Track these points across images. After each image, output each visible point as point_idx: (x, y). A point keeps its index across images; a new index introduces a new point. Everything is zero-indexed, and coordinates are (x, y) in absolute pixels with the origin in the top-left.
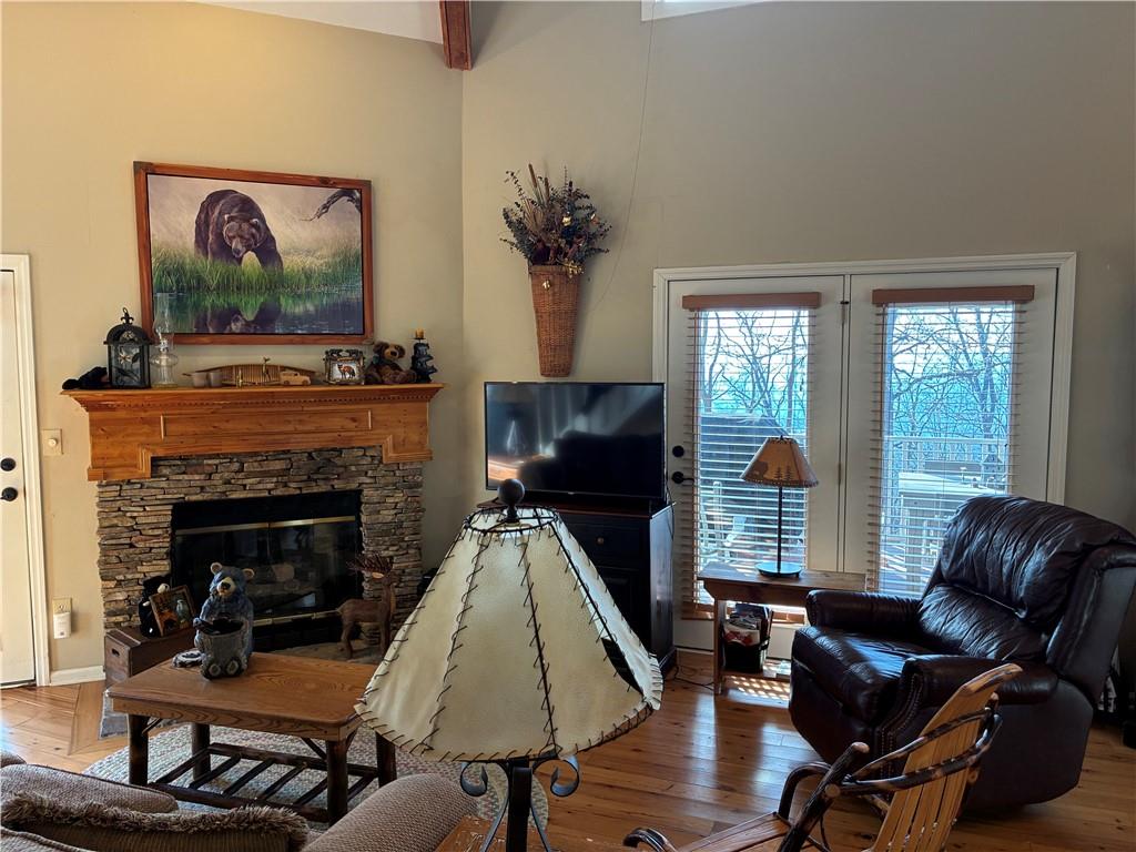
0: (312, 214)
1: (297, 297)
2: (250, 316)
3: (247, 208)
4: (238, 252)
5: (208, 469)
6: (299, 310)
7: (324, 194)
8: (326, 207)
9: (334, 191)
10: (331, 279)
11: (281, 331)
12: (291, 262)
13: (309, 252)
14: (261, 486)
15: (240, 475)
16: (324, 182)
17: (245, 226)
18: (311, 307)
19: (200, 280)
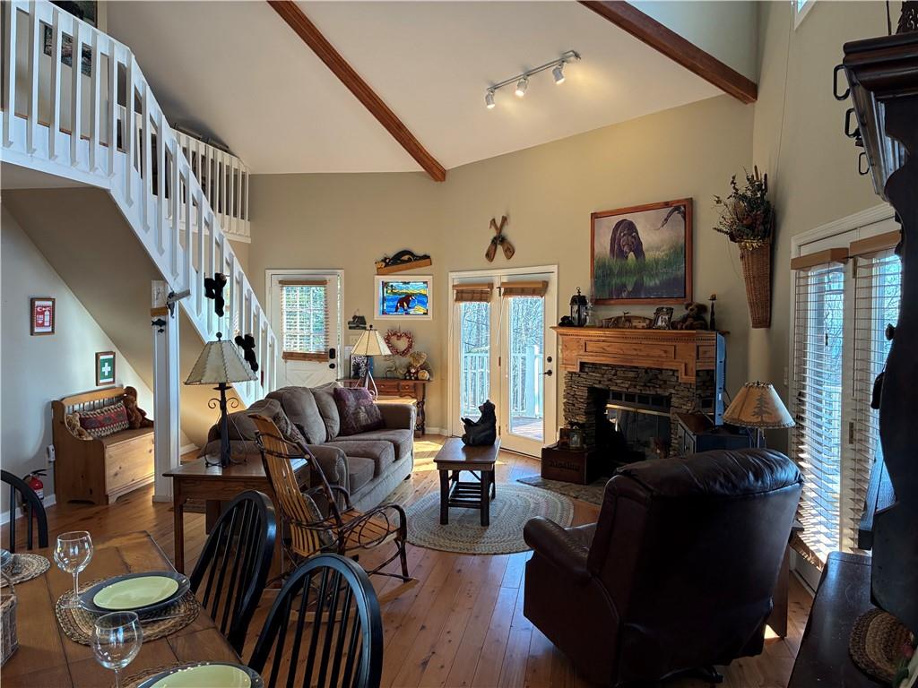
0: (660, 225)
1: (652, 276)
2: (630, 289)
3: (631, 227)
4: (626, 253)
5: (603, 372)
6: (652, 284)
7: (668, 210)
8: (666, 220)
9: (670, 209)
10: (668, 264)
11: (643, 297)
12: (649, 255)
13: (658, 249)
14: (623, 385)
15: (615, 377)
16: (667, 204)
17: (630, 238)
18: (658, 282)
19: (611, 269)
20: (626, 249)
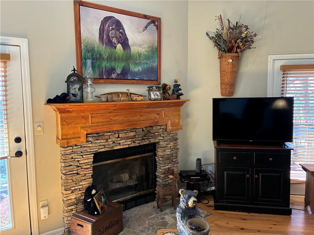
0: (141, 29)
1: (136, 64)
3: (118, 25)
4: (115, 44)
6: (136, 69)
7: (146, 21)
8: (146, 27)
9: (149, 21)
10: (147, 58)
11: (130, 78)
12: (134, 49)
13: (140, 46)
14: (126, 143)
15: (119, 139)
16: (145, 17)
17: (118, 33)
18: (140, 69)
19: (100, 55)
20: (114, 40)
